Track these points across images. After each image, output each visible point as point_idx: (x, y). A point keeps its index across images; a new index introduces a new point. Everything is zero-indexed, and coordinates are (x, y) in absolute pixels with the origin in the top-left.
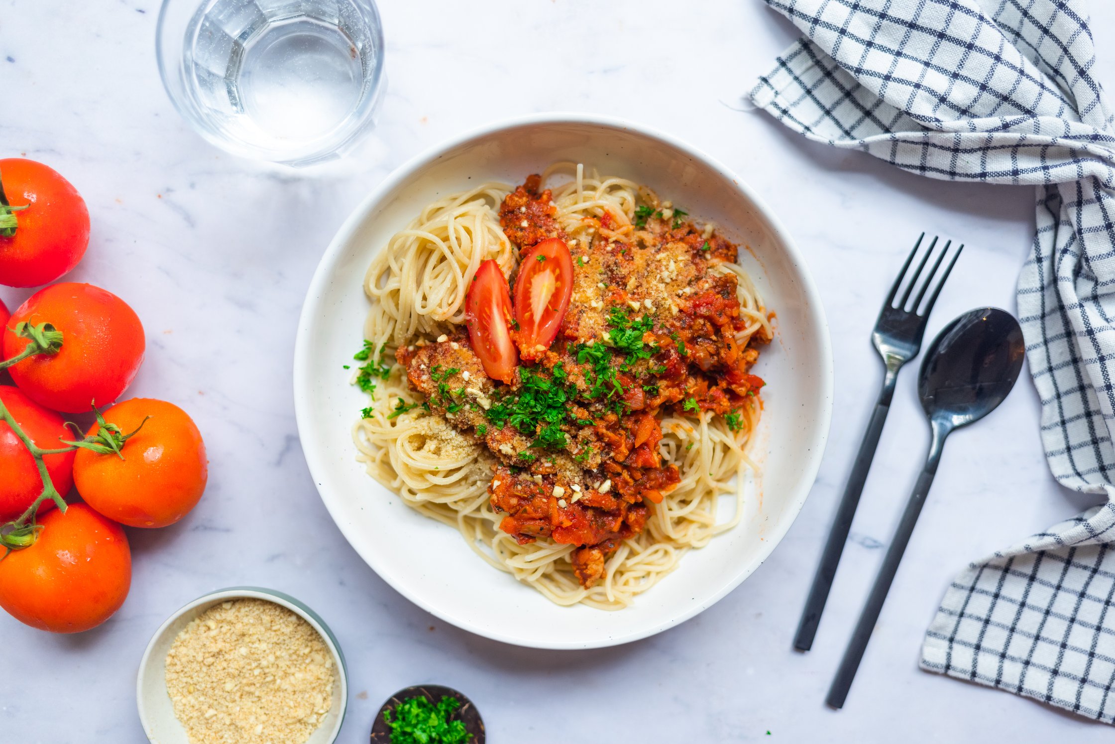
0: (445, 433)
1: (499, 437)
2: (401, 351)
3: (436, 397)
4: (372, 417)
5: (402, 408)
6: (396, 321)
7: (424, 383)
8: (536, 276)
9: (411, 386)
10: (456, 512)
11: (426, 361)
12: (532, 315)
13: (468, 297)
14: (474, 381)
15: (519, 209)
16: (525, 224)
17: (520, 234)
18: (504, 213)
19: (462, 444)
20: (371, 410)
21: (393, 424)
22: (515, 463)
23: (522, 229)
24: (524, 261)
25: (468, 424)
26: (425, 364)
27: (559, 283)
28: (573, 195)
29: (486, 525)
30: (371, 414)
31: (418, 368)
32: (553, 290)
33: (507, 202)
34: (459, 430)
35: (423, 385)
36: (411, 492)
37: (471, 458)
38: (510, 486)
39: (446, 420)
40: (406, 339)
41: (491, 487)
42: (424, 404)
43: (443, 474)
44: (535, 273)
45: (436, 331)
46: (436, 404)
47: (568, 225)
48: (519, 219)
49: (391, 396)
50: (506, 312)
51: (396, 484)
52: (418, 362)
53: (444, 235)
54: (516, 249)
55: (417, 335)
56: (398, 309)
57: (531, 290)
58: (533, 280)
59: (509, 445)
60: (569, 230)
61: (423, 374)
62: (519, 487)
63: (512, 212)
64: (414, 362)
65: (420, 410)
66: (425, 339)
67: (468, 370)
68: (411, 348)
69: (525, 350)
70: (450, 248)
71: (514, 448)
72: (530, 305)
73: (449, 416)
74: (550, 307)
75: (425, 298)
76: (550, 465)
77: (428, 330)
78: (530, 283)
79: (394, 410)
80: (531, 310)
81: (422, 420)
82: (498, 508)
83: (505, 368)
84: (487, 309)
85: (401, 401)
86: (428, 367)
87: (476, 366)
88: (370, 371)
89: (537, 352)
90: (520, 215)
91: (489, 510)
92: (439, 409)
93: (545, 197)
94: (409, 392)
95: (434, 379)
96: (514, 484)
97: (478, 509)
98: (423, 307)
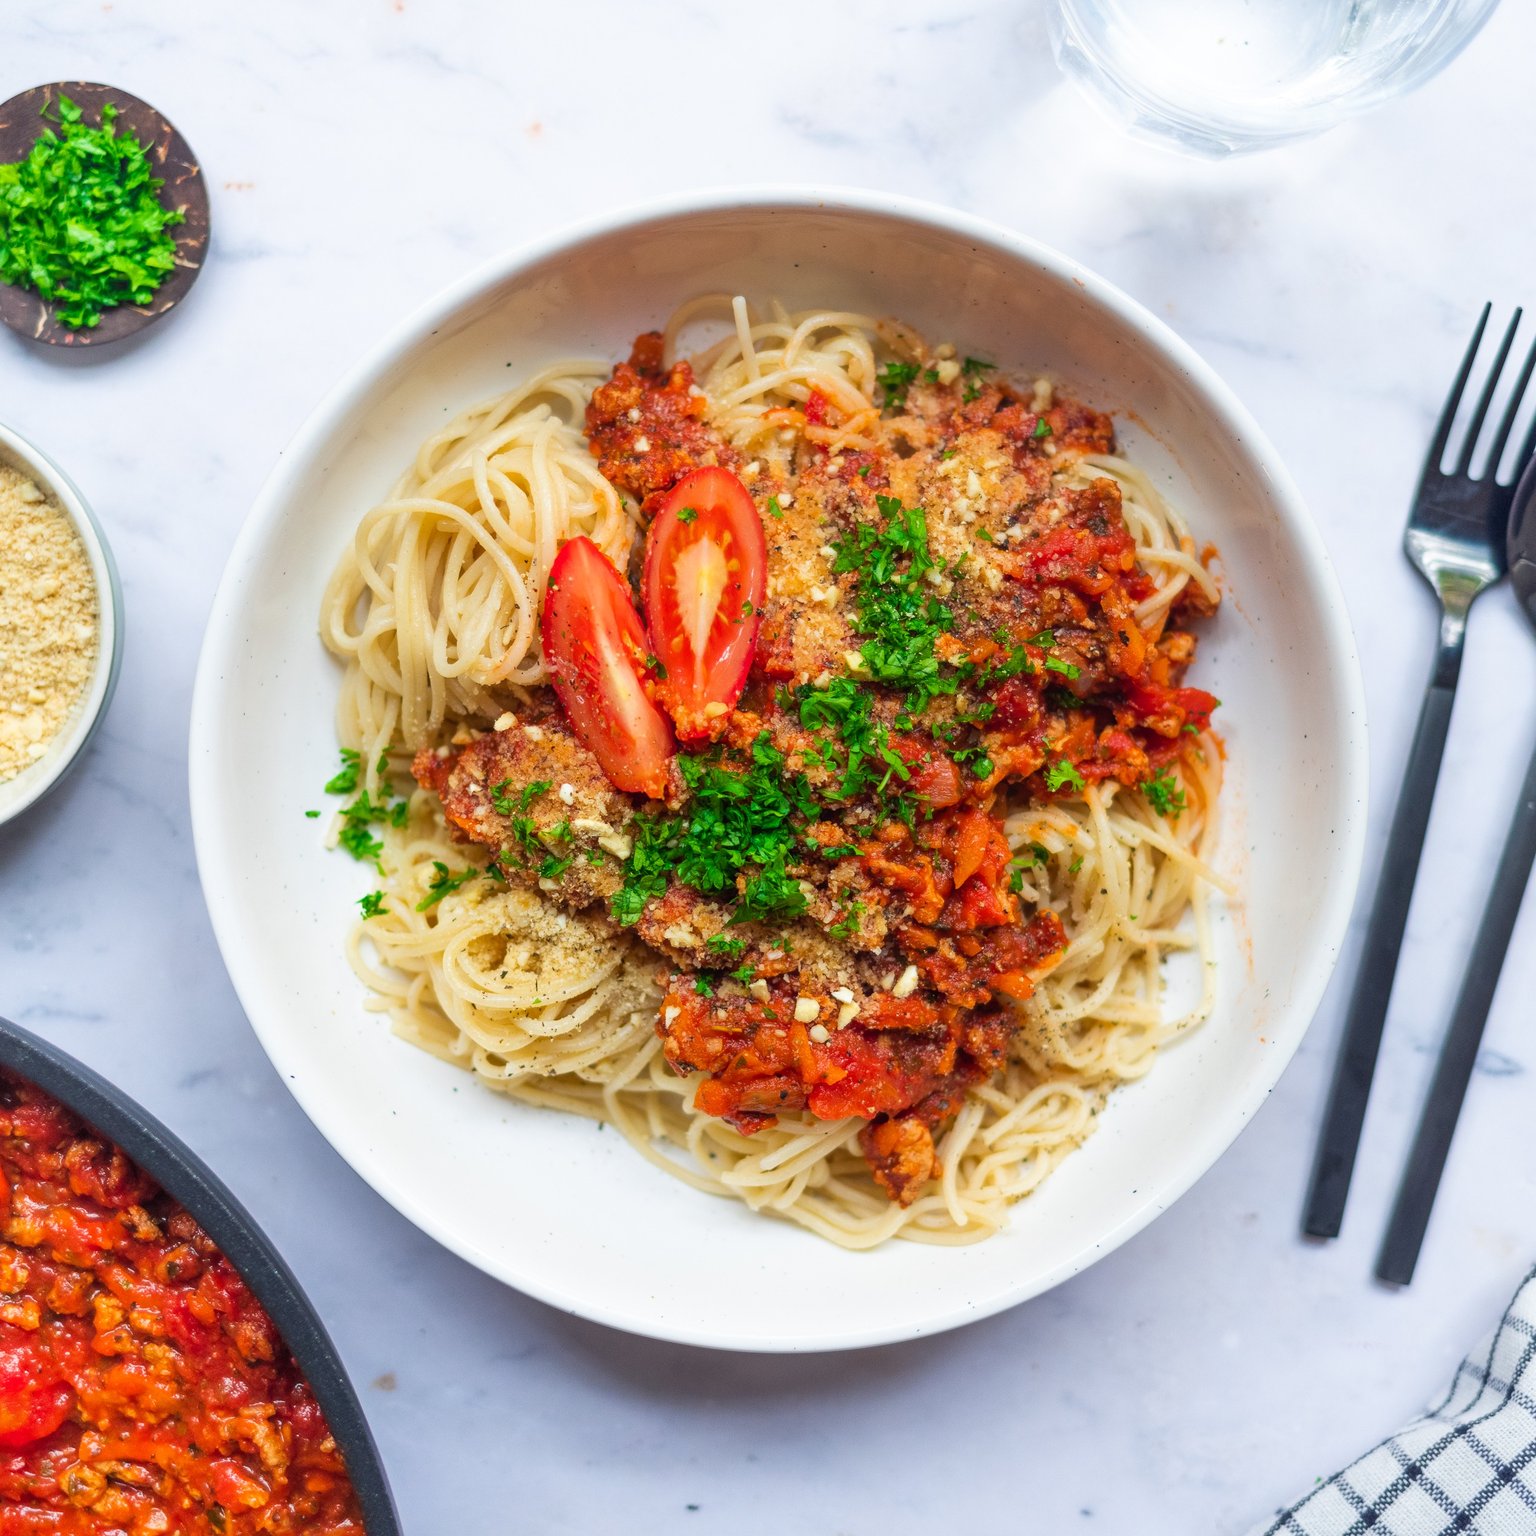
0: (543, 924)
1: (660, 914)
2: (423, 761)
3: (511, 850)
4: (383, 912)
5: (444, 884)
6: (401, 699)
7: (481, 822)
8: (682, 556)
9: (457, 834)
10: (600, 1086)
11: (479, 775)
12: (687, 642)
13: (545, 621)
14: (586, 801)
15: (625, 414)
16: (642, 445)
17: (635, 469)
18: (595, 428)
19: (583, 942)
20: (379, 897)
21: (432, 921)
22: (704, 962)
23: (638, 457)
24: (652, 525)
25: (588, 897)
26: (477, 782)
27: (734, 564)
28: (738, 365)
29: (668, 1102)
30: (382, 905)
31: (465, 792)
32: (724, 580)
33: (597, 404)
34: (572, 912)
35: (479, 828)
36: (495, 1060)
37: (608, 967)
38: (701, 1015)
39: (542, 895)
40: (429, 735)
41: (661, 1022)
42: (491, 867)
43: (555, 1012)
44: (679, 550)
45: (490, 708)
46: (514, 863)
47: (737, 432)
48: (628, 437)
49: (419, 860)
50: (629, 643)
51: (459, 1048)
52: (461, 780)
53: (469, 500)
54: (632, 504)
55: (451, 722)
56: (399, 673)
57: (676, 587)
58: (677, 566)
59: (686, 927)
60: (740, 442)
61: (477, 805)
62: (722, 1014)
63: (612, 423)
64: (453, 781)
65: (484, 881)
66: (470, 727)
67: (569, 780)
68: (443, 752)
69: (683, 718)
70: (486, 525)
71: (696, 932)
72: (679, 620)
73: (547, 885)
74: (724, 618)
75: (452, 640)
76: (779, 954)
77: (472, 708)
78: (673, 572)
79: (430, 891)
80: (683, 631)
81: (491, 902)
82: (680, 1065)
83: (648, 764)
84: (586, 645)
85: (441, 867)
86: (485, 787)
87: (586, 768)
88: (363, 815)
89: (709, 720)
90: (630, 427)
91: (669, 1072)
92: (523, 873)
93: (678, 379)
94: (456, 847)
95: (501, 810)
96: (711, 1006)
97: (645, 1074)
98: (452, 660)
